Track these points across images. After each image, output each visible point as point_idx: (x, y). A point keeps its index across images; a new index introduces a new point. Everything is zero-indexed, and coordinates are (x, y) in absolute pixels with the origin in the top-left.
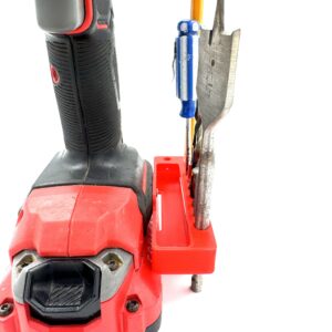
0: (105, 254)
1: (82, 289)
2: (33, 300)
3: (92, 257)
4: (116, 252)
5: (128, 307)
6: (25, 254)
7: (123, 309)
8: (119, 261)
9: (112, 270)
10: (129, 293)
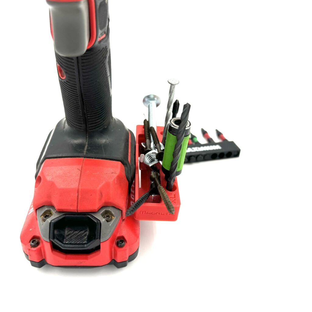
0: (103, 211)
1: (87, 233)
2: (55, 240)
3: (94, 212)
4: (110, 209)
5: (117, 244)
7: (114, 245)
8: (112, 215)
9: (107, 221)
10: (118, 235)
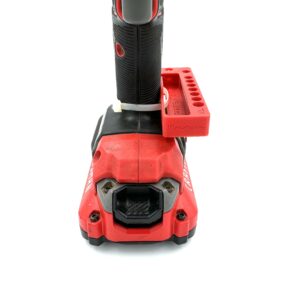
0: (163, 182)
1: (149, 204)
4: (170, 181)
6: (106, 181)
7: (175, 218)
8: (172, 187)
9: (169, 192)
10: (178, 208)
